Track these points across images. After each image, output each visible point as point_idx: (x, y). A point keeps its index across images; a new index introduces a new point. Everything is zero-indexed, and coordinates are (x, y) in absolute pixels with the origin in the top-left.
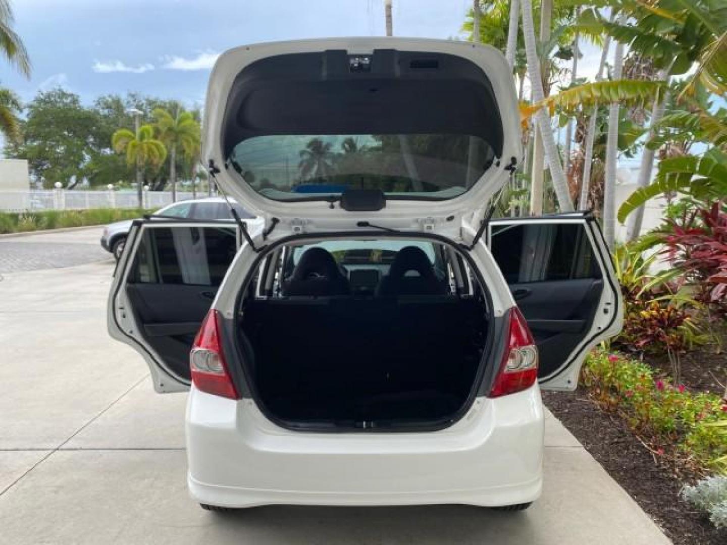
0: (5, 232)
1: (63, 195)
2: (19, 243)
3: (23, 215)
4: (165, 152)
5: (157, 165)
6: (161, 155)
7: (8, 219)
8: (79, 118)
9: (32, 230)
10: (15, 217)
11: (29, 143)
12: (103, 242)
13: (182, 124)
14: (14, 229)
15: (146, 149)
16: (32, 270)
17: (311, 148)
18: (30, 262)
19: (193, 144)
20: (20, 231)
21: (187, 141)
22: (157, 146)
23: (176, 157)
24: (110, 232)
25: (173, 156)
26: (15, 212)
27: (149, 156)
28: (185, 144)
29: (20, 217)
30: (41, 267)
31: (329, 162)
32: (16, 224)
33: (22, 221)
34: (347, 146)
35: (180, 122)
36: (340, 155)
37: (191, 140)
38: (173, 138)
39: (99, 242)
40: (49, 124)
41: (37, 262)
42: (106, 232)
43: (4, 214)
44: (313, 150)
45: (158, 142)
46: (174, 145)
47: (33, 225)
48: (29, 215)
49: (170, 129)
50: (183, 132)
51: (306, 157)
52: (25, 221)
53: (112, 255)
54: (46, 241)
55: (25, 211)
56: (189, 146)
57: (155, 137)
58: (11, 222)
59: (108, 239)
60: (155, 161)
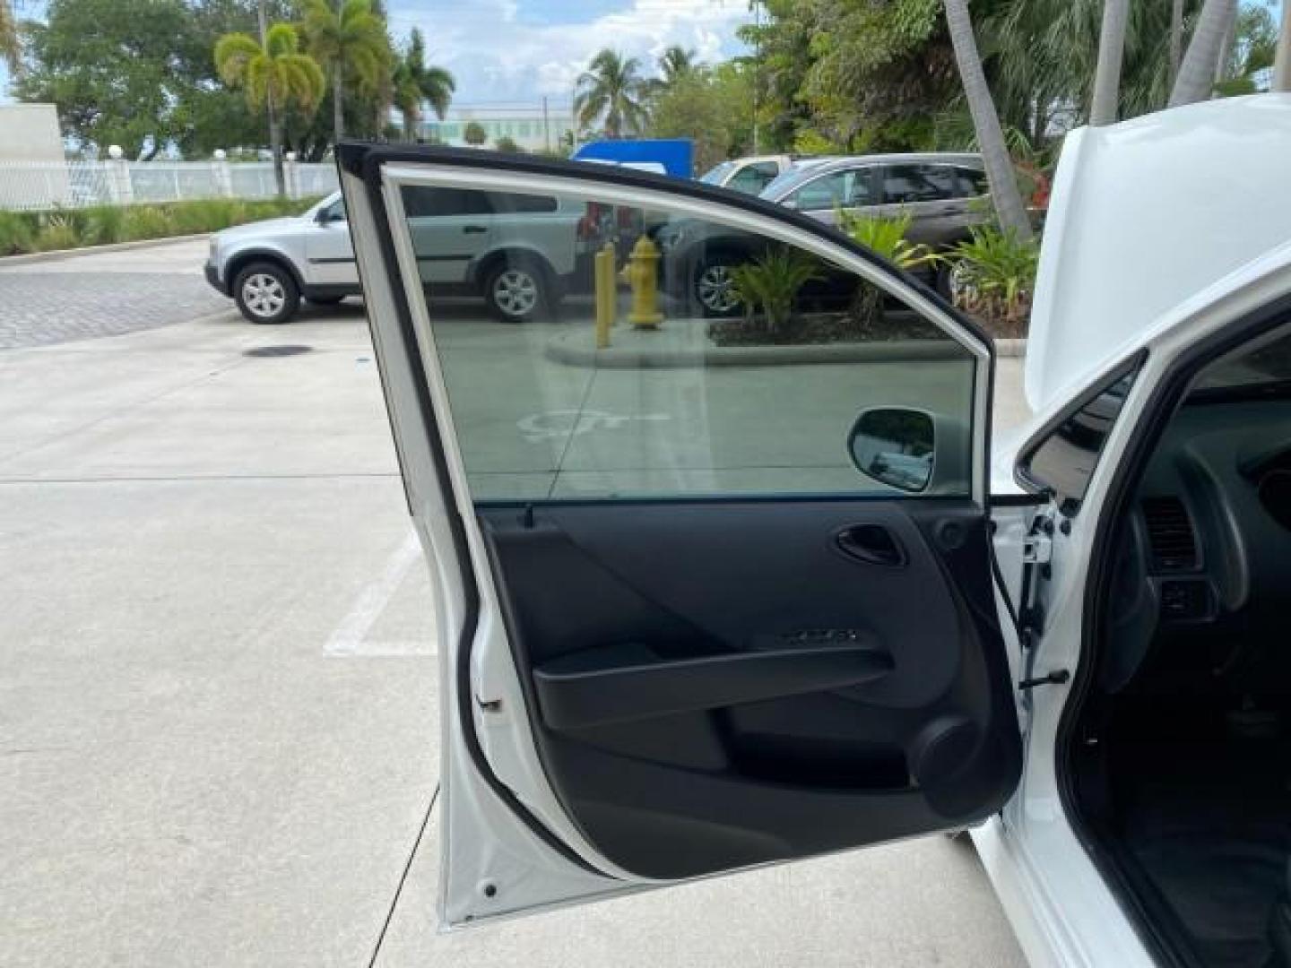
0: (14, 251)
1: (127, 172)
2: (43, 276)
3: (47, 214)
4: (323, 79)
5: (308, 108)
6: (316, 89)
7: (16, 224)
8: (148, 16)
9: (71, 246)
10: (30, 219)
11: (57, 72)
12: (211, 273)
13: (352, 22)
14: (32, 245)
15: (284, 75)
16: (56, 341)
17: (601, 68)
18: (55, 320)
19: (374, 62)
20: (44, 249)
21: (363, 56)
22: (305, 67)
23: (342, 92)
24: (226, 248)
25: (338, 88)
26: (33, 209)
27: (292, 90)
28: (359, 65)
29: (42, 220)
30: (78, 333)
31: (634, 98)
32: (35, 233)
33: (46, 227)
34: (670, 63)
35: (346, 18)
36: (656, 83)
37: (370, 54)
38: (335, 52)
39: (202, 273)
40: (90, 30)
41: (71, 322)
42: (213, 249)
43: (6, 214)
44: (602, 73)
45: (308, 59)
46: (338, 66)
47: (71, 235)
48: (60, 214)
49: (328, 33)
50: (353, 38)
51: (588, 87)
52: (52, 228)
53: (232, 301)
54: (97, 269)
55: (52, 207)
56: (367, 65)
57: (302, 50)
58: (25, 230)
59: (221, 265)
60: (305, 100)
